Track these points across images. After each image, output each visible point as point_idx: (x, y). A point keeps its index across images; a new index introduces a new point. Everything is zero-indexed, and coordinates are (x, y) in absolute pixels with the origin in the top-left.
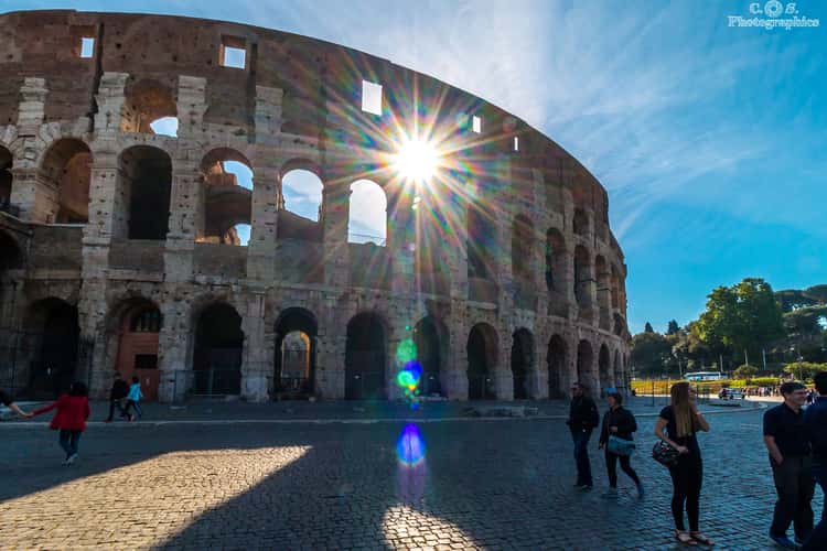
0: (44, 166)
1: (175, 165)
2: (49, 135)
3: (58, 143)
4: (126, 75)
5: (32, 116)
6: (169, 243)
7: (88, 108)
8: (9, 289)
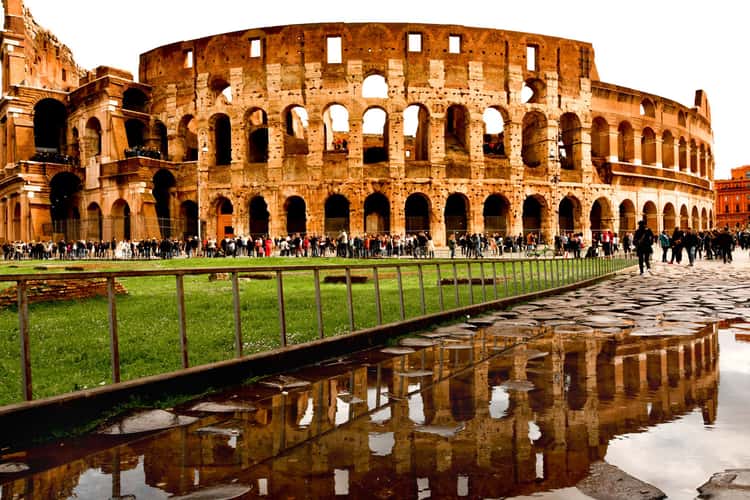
0: (179, 131)
1: (232, 122)
2: (179, 114)
3: (183, 118)
4: (207, 74)
5: (172, 105)
6: (232, 167)
7: (193, 96)
8: (172, 197)
